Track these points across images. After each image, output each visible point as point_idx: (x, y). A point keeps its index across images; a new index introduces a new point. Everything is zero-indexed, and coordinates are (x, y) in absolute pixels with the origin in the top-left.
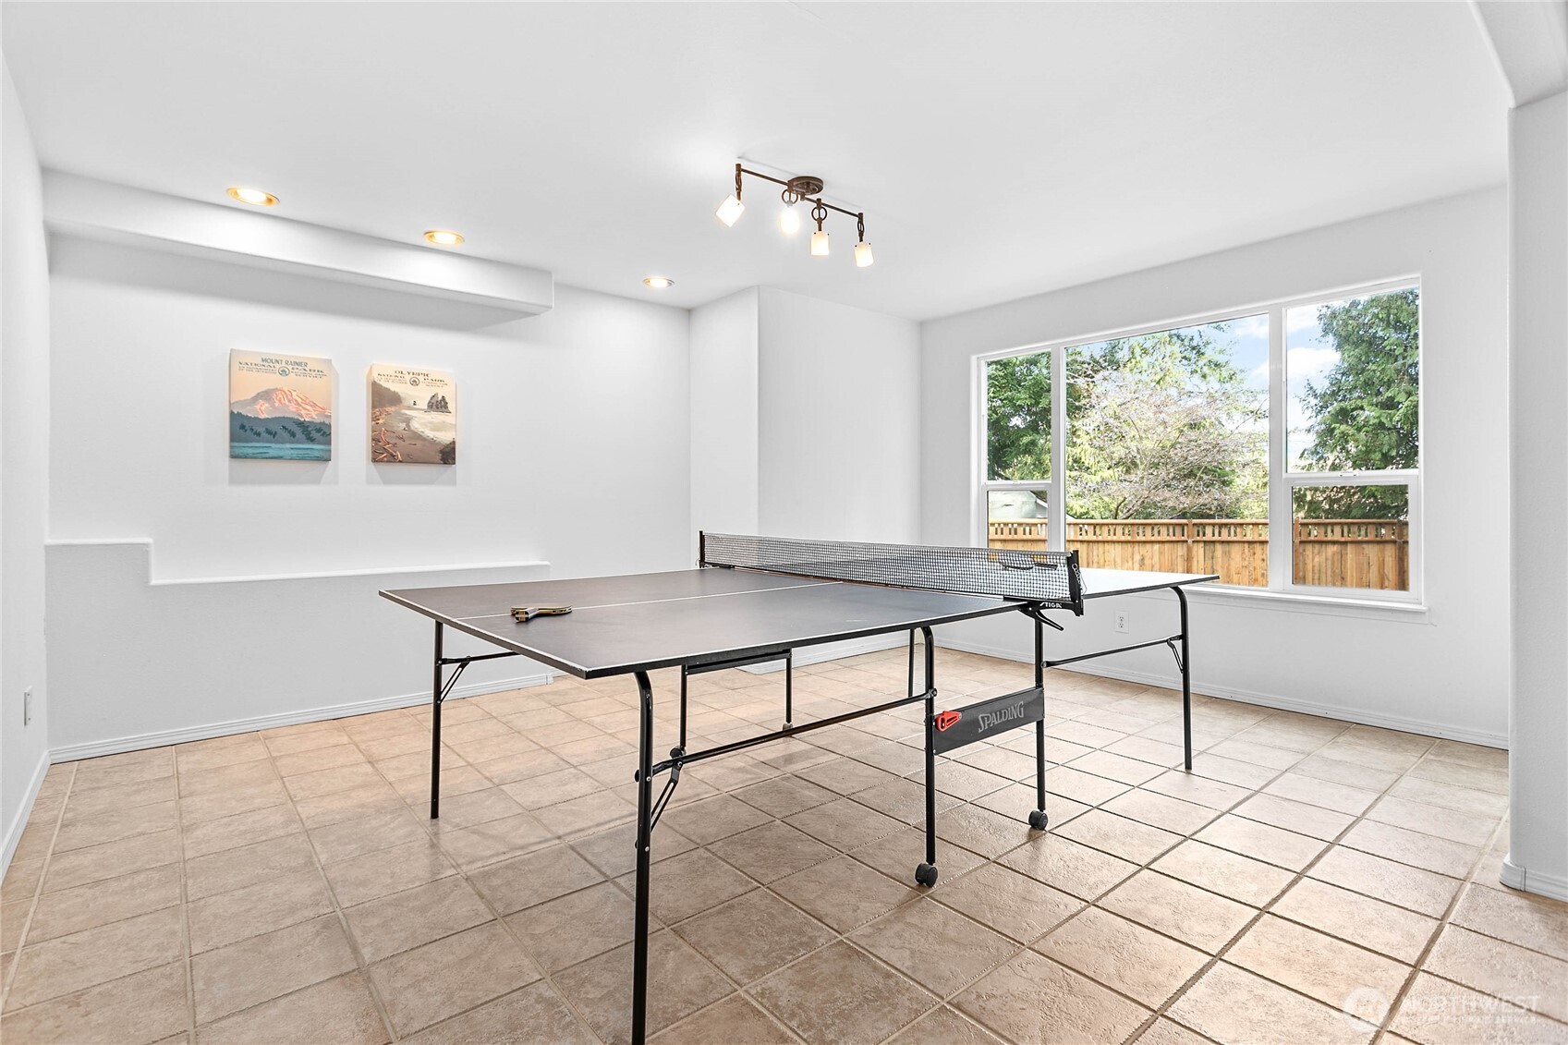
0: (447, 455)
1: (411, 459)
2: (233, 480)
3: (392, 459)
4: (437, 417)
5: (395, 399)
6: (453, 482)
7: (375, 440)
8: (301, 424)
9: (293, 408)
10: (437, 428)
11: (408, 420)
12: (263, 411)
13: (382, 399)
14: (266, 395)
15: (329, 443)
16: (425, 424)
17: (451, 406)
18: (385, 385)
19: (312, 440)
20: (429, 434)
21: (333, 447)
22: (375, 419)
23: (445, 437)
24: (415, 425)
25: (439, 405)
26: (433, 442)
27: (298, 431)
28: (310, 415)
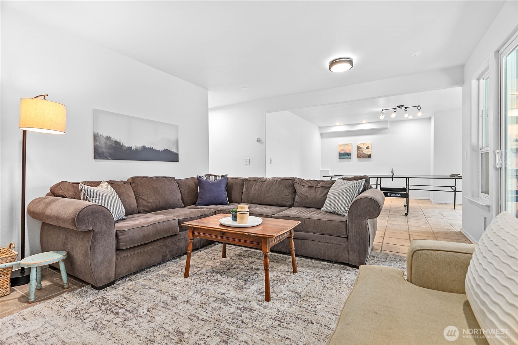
0: (369, 156)
1: (363, 157)
2: (339, 162)
3: (360, 158)
4: (367, 150)
5: (361, 148)
6: (371, 161)
7: (358, 155)
8: (347, 153)
9: (346, 151)
10: (367, 152)
11: (363, 151)
12: (342, 152)
13: (359, 148)
14: (343, 150)
15: (351, 156)
16: (366, 152)
17: (370, 148)
18: (359, 146)
19: (349, 155)
20: (366, 153)
21: (352, 156)
22: (358, 151)
23: (369, 153)
24: (364, 152)
25: (368, 148)
26: (367, 154)
27: (347, 154)
28: (348, 152)
